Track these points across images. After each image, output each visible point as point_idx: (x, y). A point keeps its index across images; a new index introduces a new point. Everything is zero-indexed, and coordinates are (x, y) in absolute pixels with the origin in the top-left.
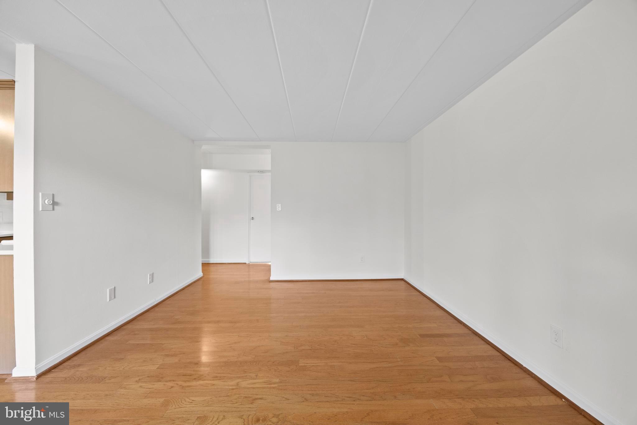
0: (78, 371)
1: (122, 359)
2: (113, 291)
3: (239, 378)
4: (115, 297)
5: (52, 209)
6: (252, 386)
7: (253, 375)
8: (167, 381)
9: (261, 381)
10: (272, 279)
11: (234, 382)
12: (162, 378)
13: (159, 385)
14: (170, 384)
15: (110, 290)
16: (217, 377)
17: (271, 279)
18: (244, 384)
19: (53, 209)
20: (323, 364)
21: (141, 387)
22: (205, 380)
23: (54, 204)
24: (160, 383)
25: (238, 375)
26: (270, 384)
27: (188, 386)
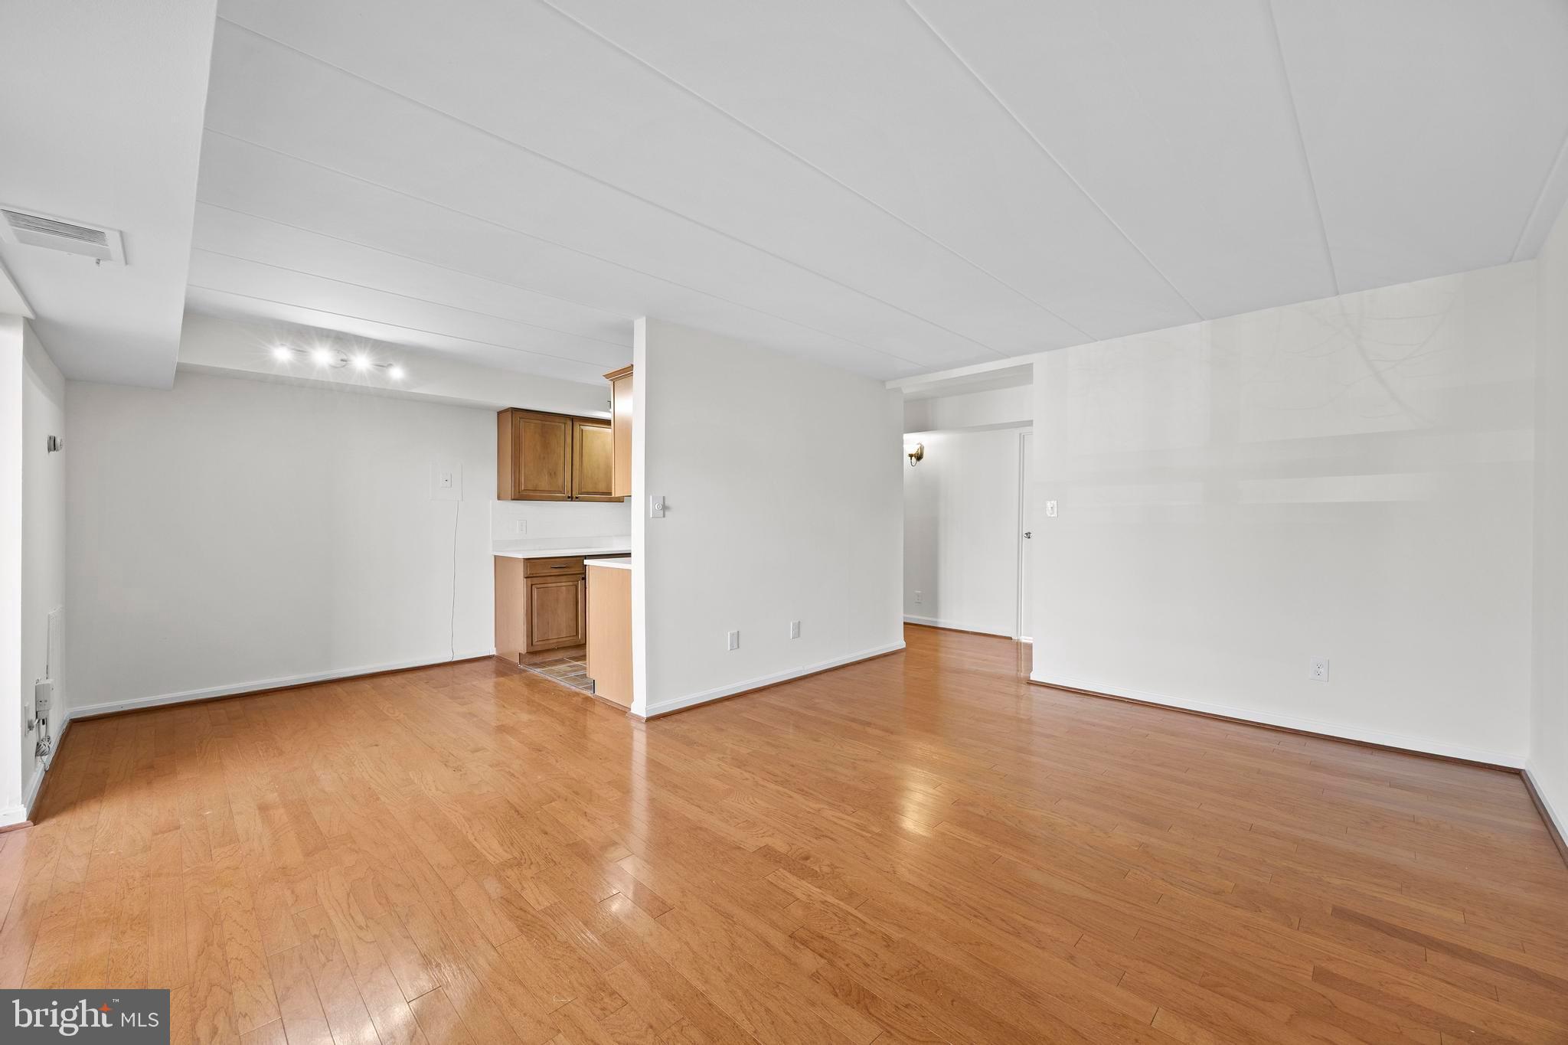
0: (679, 726)
1: (722, 730)
2: (736, 636)
3: (829, 804)
4: (738, 647)
5: (662, 516)
6: (835, 820)
7: (849, 809)
8: (746, 771)
9: (855, 821)
10: (1034, 677)
11: (818, 806)
12: (745, 765)
13: (736, 772)
14: (747, 775)
15: (732, 635)
16: (803, 791)
17: (1031, 679)
18: (829, 813)
19: (664, 516)
20: (981, 846)
21: (719, 765)
22: (786, 788)
23: (665, 508)
24: (738, 769)
25: (830, 801)
26: (861, 830)
27: (763, 786)
